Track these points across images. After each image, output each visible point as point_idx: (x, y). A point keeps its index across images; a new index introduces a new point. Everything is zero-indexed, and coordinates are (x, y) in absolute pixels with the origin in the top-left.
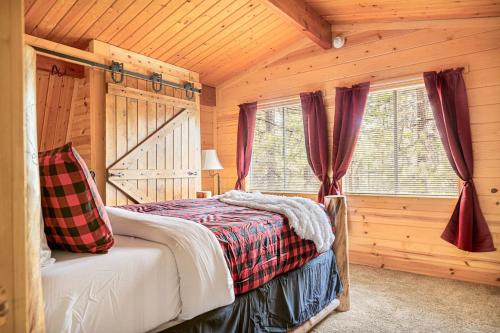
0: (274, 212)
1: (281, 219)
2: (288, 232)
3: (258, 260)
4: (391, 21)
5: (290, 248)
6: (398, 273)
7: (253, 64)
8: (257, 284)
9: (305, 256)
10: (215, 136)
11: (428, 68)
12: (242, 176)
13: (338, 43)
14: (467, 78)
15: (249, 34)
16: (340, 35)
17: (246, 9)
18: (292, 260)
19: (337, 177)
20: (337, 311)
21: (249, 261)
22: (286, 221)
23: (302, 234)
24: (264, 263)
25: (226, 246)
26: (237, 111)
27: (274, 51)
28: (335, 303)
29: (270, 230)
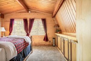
0: (22, 39)
1: (23, 40)
2: (25, 42)
3: (21, 47)
4: (37, 11)
5: (25, 44)
6: (38, 46)
7: (13, 12)
8: (20, 51)
9: (27, 45)
10: (4, 25)
11: (42, 18)
12: (10, 33)
13: (30, 12)
14: (46, 20)
15: (13, 6)
16: (30, 11)
17: (14, 2)
18: (25, 46)
19: (29, 33)
20: (31, 53)
21: (19, 48)
22: (24, 40)
23: (27, 42)
24: (21, 48)
25: (15, 45)
26: (10, 20)
27: (18, 10)
28: (31, 52)
29: (22, 42)
